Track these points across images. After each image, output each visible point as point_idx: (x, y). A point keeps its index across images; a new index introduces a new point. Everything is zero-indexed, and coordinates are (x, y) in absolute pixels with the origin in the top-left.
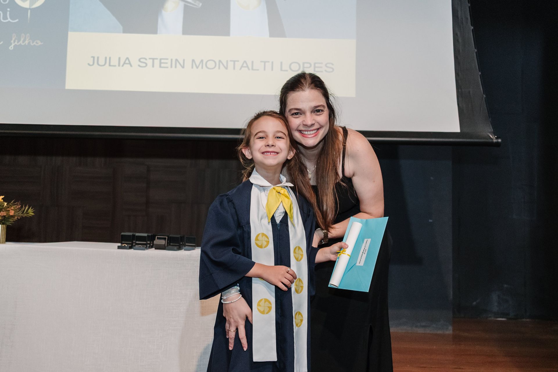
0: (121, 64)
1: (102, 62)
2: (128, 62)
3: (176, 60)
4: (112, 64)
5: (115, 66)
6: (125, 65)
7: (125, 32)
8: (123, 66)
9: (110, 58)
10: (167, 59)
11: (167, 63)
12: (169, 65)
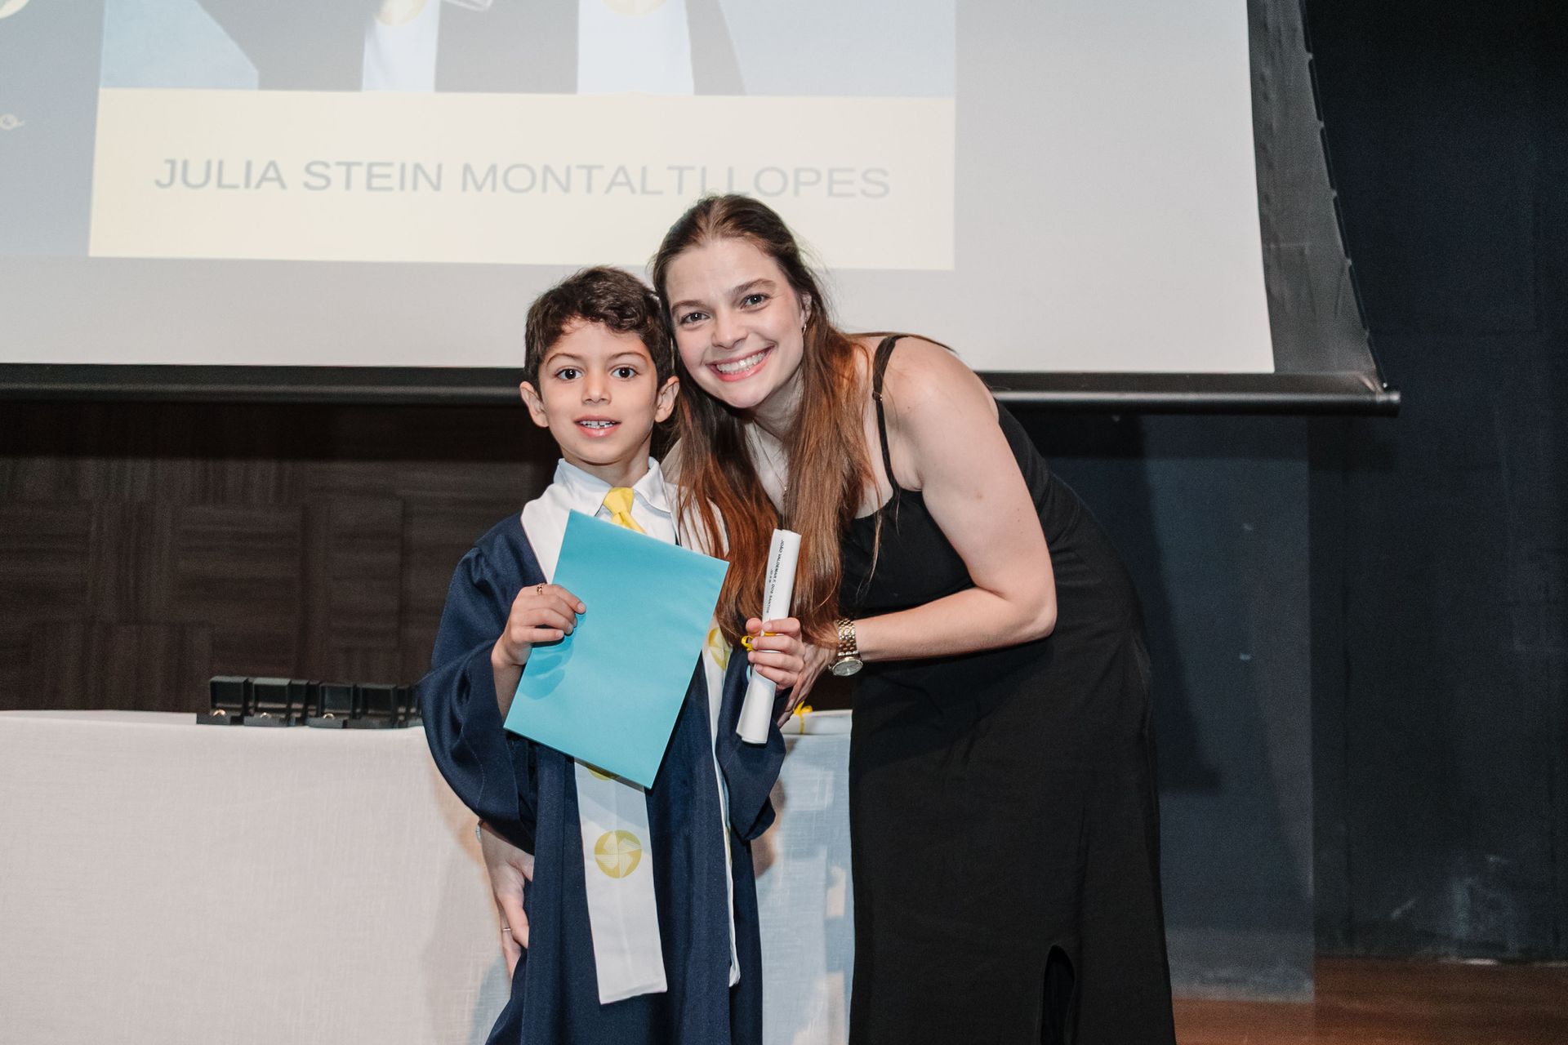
0: (255, 179)
1: (196, 176)
2: (273, 174)
3: (417, 167)
4: (225, 181)
5: (235, 187)
6: (265, 184)
7: (265, 85)
8: (258, 186)
9: (221, 164)
10: (389, 164)
11: (388, 176)
12: (395, 182)
